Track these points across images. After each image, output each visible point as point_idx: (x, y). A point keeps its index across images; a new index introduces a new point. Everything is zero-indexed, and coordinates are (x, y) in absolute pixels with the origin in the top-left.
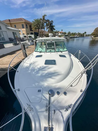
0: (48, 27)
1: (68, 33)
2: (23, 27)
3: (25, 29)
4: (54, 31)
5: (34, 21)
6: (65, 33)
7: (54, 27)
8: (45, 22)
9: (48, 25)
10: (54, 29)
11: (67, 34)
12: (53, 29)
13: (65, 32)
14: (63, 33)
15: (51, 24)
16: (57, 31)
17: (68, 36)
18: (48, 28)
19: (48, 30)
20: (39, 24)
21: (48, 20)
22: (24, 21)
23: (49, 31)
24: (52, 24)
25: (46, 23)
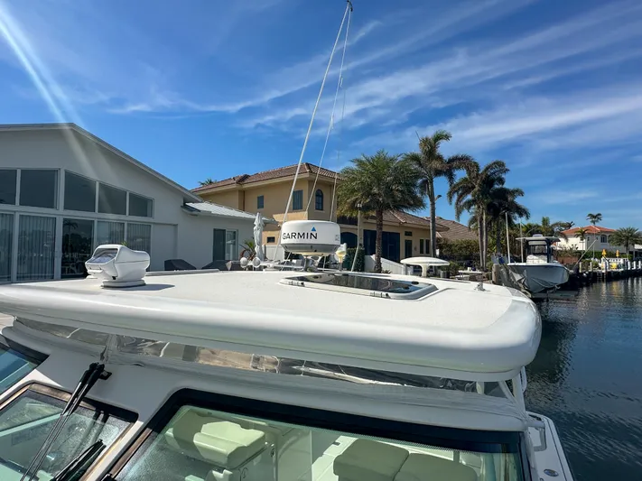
0: (469, 197)
4: (520, 221)
5: (354, 166)
6: (631, 237)
7: (519, 200)
8: (438, 173)
9: (467, 190)
10: (522, 212)
12: (508, 209)
13: (631, 231)
15: (489, 181)
16: (545, 221)
18: (469, 204)
19: (467, 216)
20: (380, 180)
21: (462, 161)
22: (307, 175)
23: (474, 220)
24: (501, 181)
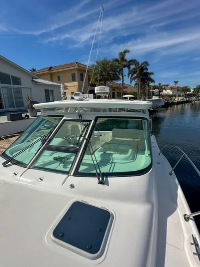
0: (135, 75)
1: (194, 89)
2: (74, 80)
3: (76, 83)
4: (152, 84)
5: (96, 64)
6: (186, 89)
7: (152, 77)
8: (125, 66)
9: (134, 73)
10: (152, 81)
11: (192, 90)
12: (148, 80)
13: (187, 87)
14: (178, 89)
15: (142, 69)
16: (160, 84)
17: (194, 95)
18: (135, 78)
19: (134, 83)
20: (105, 69)
21: (133, 62)
22: (77, 67)
23: (136, 84)
24: (147, 69)
25: (129, 68)
